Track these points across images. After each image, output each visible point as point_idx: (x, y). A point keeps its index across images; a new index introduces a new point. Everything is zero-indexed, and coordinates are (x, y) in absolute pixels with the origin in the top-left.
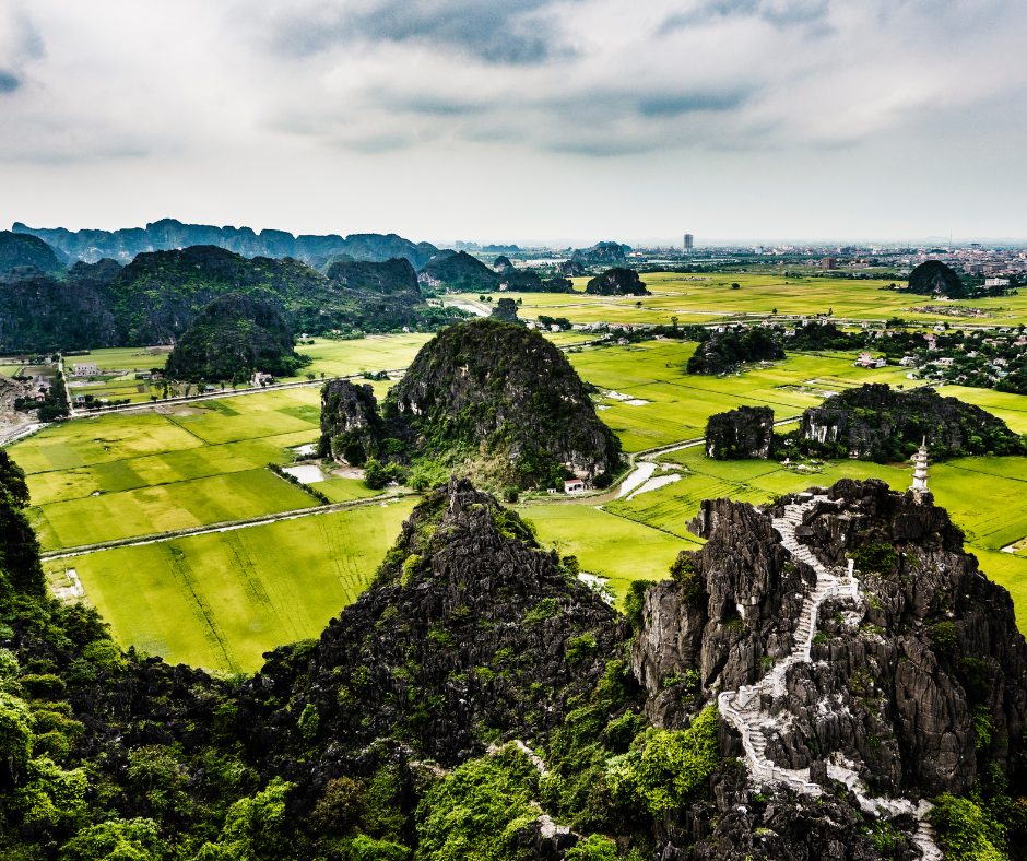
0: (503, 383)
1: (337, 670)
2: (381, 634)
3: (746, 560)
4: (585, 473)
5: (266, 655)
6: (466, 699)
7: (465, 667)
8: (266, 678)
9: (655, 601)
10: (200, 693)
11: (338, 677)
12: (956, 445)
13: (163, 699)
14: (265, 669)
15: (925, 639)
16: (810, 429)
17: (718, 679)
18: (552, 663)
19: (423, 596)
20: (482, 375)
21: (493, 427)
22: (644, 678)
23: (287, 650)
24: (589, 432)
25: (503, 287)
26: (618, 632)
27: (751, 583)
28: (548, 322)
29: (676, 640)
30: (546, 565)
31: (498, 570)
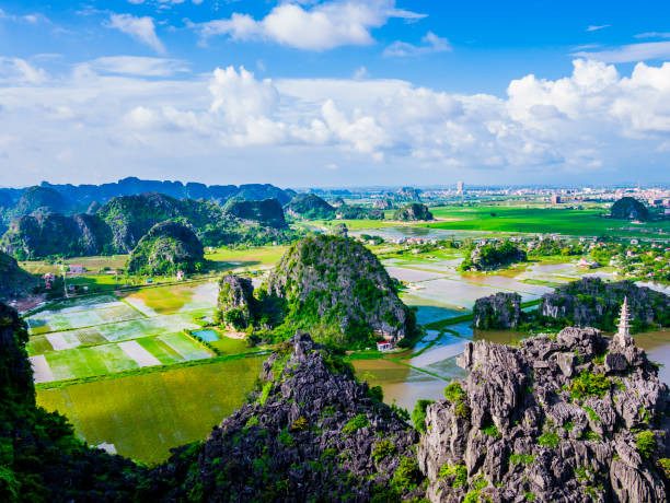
0: (336, 276)
1: (216, 461)
2: (245, 436)
3: (499, 385)
4: (391, 337)
5: (171, 450)
6: (302, 483)
7: (302, 460)
8: (170, 466)
9: (434, 414)
10: (128, 474)
11: (217, 465)
12: (650, 320)
13: (104, 477)
14: (171, 460)
15: (631, 443)
16: (546, 308)
17: (480, 471)
18: (363, 459)
19: (274, 411)
20: (323, 271)
21: (330, 306)
22: (426, 470)
23: (185, 448)
24: (394, 309)
25: (338, 216)
26: (409, 438)
27: (502, 400)
28: (368, 238)
29: (449, 442)
30: (359, 391)
31: (326, 394)
